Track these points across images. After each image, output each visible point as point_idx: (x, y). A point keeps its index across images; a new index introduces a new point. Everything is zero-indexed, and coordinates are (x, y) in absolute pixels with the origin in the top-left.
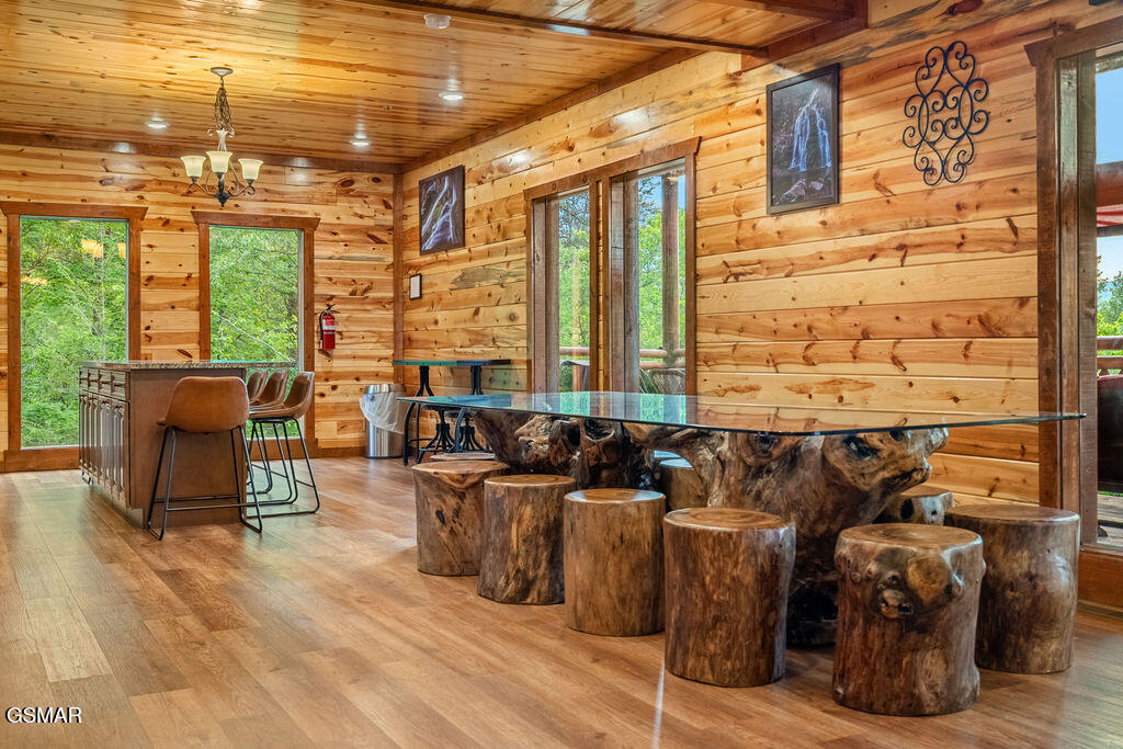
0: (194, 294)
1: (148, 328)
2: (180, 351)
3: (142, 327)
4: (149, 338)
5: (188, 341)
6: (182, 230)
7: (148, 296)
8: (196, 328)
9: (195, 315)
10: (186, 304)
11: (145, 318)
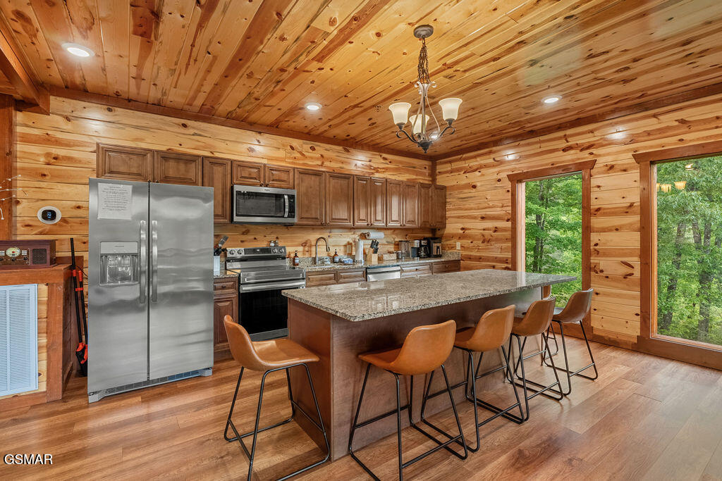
0: (635, 219)
1: (596, 245)
2: (622, 262)
3: (592, 244)
4: (598, 252)
5: (631, 255)
6: (625, 170)
7: (596, 222)
8: (637, 245)
9: (637, 235)
10: (629, 227)
11: (594, 238)
